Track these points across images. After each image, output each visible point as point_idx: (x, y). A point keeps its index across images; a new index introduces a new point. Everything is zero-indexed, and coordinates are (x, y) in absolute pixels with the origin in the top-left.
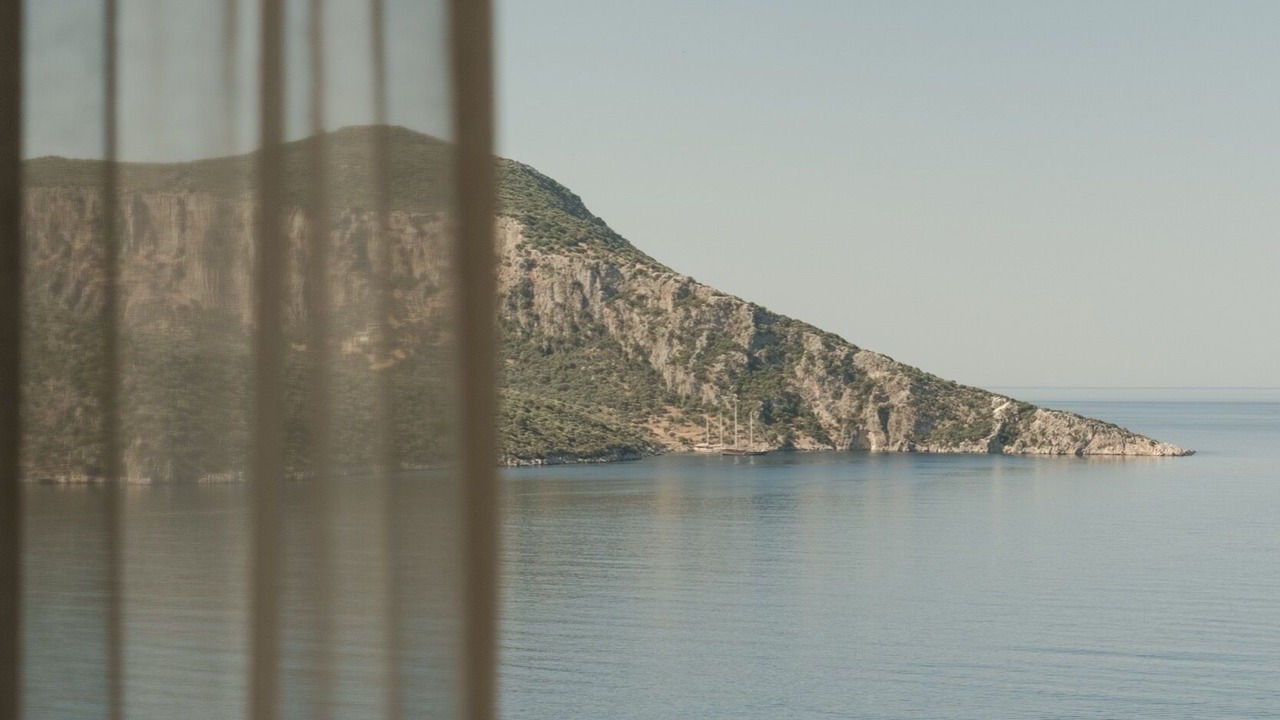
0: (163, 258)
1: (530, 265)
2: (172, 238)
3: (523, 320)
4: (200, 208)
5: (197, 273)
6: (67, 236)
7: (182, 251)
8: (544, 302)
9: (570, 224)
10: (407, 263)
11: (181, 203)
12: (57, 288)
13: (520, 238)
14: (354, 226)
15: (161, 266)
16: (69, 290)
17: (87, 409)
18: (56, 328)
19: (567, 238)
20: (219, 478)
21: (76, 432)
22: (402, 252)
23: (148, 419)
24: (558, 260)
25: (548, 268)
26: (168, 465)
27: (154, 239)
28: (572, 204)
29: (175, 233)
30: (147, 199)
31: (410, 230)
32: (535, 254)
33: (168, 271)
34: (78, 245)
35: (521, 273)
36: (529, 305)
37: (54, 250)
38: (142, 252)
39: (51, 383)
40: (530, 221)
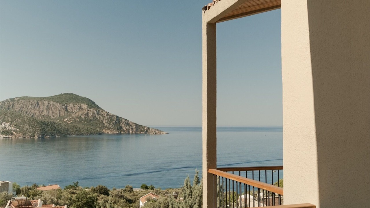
0: (40, 109)
1: (88, 110)
2: (42, 107)
3: (87, 117)
4: (46, 103)
5: (45, 111)
6: (28, 106)
7: (43, 108)
8: (90, 115)
9: (93, 105)
10: (72, 110)
11: (43, 102)
12: (26, 113)
13: (87, 107)
14: (66, 105)
15: (40, 110)
16: (28, 113)
17: (30, 128)
18: (26, 118)
19: (93, 107)
20: (47, 137)
21: (29, 131)
22: (72, 109)
23: (38, 129)
24: (92, 110)
25: (90, 111)
26: (41, 135)
27: (39, 107)
28: (94, 103)
29: (42, 106)
30: (38, 102)
31: (73, 106)
32: (89, 109)
33: (41, 111)
34: (29, 107)
35: (87, 111)
36: (88, 115)
37: (26, 108)
38: (38, 108)
39: (25, 125)
40: (88, 105)
